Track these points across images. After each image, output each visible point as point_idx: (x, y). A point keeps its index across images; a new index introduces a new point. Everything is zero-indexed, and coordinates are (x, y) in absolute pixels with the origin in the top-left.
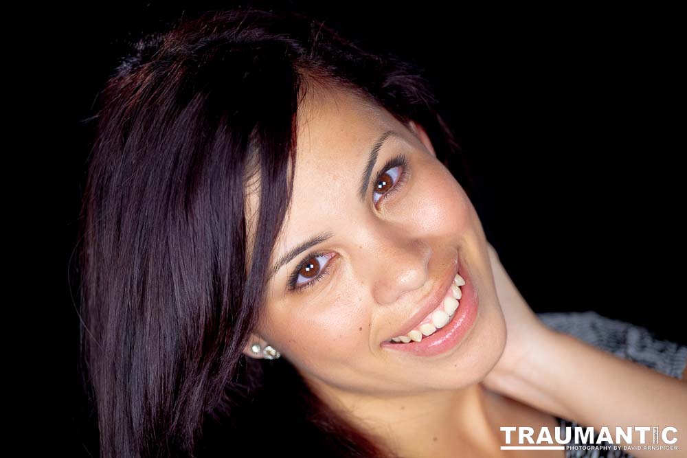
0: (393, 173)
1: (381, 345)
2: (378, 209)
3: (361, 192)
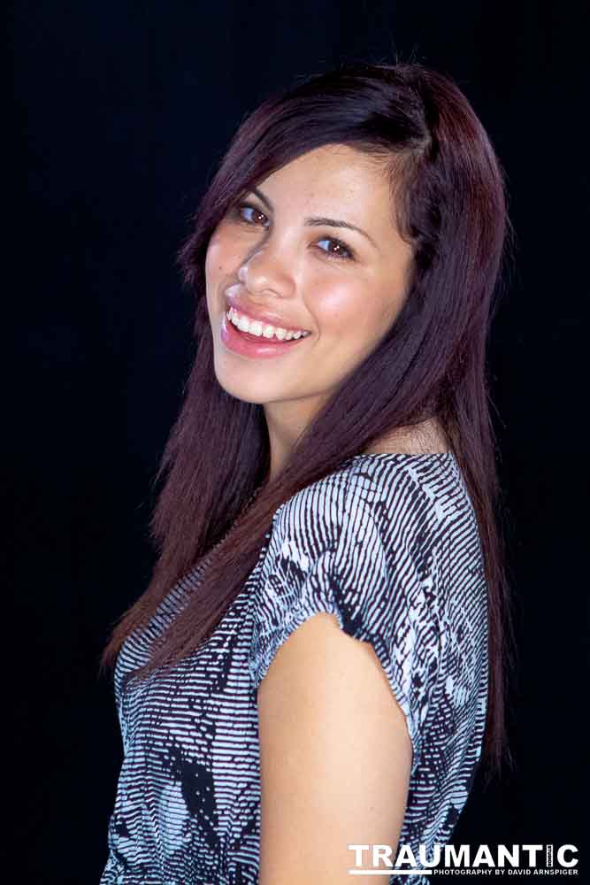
2: (309, 246)
3: (308, 220)
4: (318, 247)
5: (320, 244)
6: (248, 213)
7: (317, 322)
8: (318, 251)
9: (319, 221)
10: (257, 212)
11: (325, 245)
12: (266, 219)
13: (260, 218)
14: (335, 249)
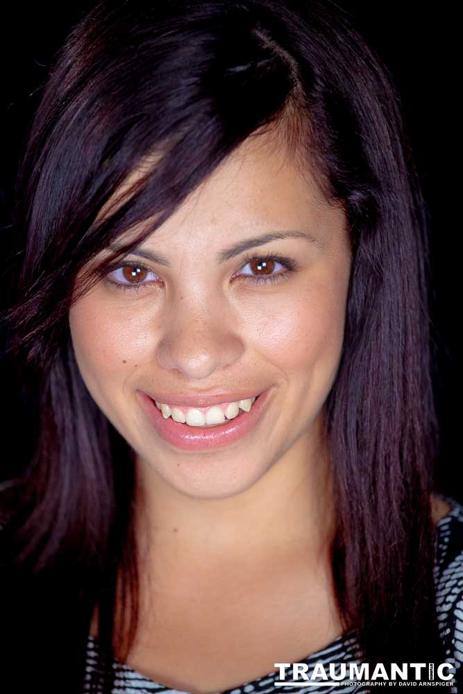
0: (278, 268)
1: (138, 390)
2: (231, 282)
3: (224, 253)
5: (243, 272)
6: (118, 275)
8: (244, 281)
10: (130, 269)
13: (134, 274)
14: (259, 268)
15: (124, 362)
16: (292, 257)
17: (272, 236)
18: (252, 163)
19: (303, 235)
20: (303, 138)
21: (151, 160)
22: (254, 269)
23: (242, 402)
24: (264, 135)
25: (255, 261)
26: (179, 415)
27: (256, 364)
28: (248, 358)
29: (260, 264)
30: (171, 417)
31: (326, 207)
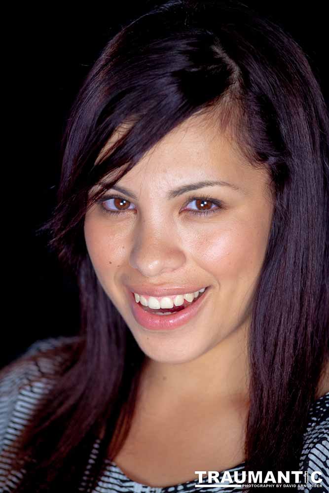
2: (180, 213)
3: (170, 193)
4: (189, 210)
5: (189, 207)
6: (111, 204)
7: (215, 275)
8: (189, 214)
9: (181, 190)
10: (118, 200)
11: (193, 205)
12: (129, 203)
13: (121, 204)
14: (202, 205)
15: (110, 263)
16: (220, 198)
17: (205, 183)
18: (193, 133)
19: (228, 185)
20: (233, 120)
21: (125, 127)
22: (198, 205)
23: (187, 295)
24: (203, 115)
25: (199, 201)
26: (144, 301)
27: (195, 270)
28: (190, 266)
29: (203, 203)
30: (140, 302)
31: (251, 167)
